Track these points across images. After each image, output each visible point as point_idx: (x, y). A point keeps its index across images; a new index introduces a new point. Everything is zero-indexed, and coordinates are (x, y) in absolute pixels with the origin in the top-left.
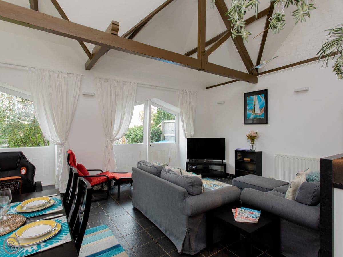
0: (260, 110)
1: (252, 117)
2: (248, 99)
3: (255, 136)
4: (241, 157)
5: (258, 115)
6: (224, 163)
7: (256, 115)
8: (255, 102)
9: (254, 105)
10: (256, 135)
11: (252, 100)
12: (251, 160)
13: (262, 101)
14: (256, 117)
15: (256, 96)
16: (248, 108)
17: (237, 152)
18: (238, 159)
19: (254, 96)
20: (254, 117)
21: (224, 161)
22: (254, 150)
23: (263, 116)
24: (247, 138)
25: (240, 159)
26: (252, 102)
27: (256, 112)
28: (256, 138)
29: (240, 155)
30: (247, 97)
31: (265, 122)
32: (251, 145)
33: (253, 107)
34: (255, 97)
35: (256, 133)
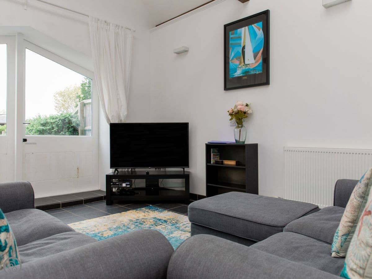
0: (255, 57)
1: (238, 73)
2: (231, 36)
3: (245, 113)
4: (218, 160)
5: (251, 68)
6: (186, 173)
7: (247, 68)
8: (244, 42)
9: (244, 48)
10: (246, 109)
11: (240, 38)
12: (236, 162)
13: (258, 37)
14: (246, 72)
15: (247, 27)
16: (232, 55)
17: (210, 147)
18: (212, 162)
19: (243, 29)
20: (243, 73)
21: (186, 169)
22: (244, 141)
23: (261, 68)
24: (230, 117)
25: (216, 162)
26: (238, 42)
27: (246, 62)
28: (247, 117)
29: (217, 155)
30: (230, 33)
31: (265, 81)
32: (237, 130)
33: (241, 52)
34: (244, 31)
35: (247, 105)
